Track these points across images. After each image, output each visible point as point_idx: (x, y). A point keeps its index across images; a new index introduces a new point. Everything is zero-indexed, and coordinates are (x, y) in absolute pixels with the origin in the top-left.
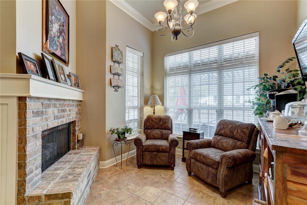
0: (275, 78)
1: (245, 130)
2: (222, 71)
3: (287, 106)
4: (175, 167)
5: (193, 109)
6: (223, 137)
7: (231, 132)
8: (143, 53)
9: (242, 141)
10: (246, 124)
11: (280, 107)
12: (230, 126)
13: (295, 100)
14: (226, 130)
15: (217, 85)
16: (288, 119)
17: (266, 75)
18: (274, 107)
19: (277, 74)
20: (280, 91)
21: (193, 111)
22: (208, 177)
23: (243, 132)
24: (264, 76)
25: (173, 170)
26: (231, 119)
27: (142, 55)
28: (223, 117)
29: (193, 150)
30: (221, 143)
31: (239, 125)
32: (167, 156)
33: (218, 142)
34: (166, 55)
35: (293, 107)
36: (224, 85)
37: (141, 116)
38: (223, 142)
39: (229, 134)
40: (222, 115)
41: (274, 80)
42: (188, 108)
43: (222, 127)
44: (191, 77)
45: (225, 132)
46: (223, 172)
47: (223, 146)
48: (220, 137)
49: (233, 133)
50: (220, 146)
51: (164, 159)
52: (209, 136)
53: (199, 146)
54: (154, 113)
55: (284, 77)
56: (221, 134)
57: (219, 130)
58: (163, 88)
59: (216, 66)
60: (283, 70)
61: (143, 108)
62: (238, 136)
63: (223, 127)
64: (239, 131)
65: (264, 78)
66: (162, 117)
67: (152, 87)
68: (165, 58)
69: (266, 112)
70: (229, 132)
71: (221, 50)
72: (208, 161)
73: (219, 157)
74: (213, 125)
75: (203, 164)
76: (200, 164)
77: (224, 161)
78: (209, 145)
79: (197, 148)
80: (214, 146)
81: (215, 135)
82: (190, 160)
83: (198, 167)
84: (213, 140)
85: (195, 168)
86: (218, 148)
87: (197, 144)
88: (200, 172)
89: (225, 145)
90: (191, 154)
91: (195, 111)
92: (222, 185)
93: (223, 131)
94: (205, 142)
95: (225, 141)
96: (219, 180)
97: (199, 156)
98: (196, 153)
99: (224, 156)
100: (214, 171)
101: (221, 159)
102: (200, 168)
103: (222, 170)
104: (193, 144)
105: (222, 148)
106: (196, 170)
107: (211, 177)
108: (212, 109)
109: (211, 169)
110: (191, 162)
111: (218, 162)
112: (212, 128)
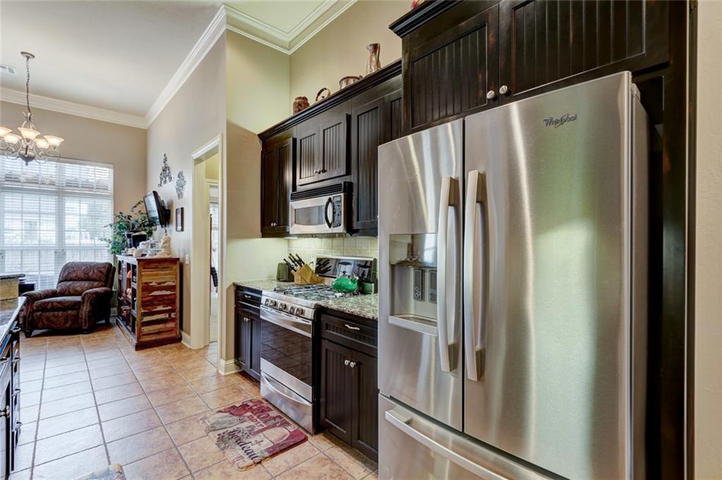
0: (129, 217)
1: (102, 270)
3: (141, 243)
5: (5, 250)
6: (74, 282)
7: (85, 274)
9: (99, 280)
10: (101, 264)
11: (136, 245)
12: (83, 268)
13: (145, 240)
14: (78, 273)
16: (141, 251)
17: (121, 213)
18: (130, 245)
19: (131, 214)
20: (135, 232)
21: (4, 253)
23: (101, 272)
24: (119, 214)
28: (66, 260)
29: (36, 302)
30: (72, 288)
31: (95, 266)
35: (144, 244)
39: (82, 276)
40: (65, 258)
41: (129, 219)
45: (76, 276)
46: (87, 309)
47: (76, 291)
48: (71, 282)
49: (88, 274)
50: (72, 292)
52: (54, 286)
55: (136, 218)
56: (71, 278)
60: (136, 210)
62: (95, 277)
63: (74, 271)
64: (96, 272)
65: (118, 215)
69: (123, 249)
70: (83, 274)
71: (62, 170)
72: (66, 305)
73: (78, 298)
74: (49, 272)
75: (58, 311)
76: (52, 313)
77: (86, 298)
78: (54, 294)
79: (41, 299)
80: (62, 294)
81: (60, 282)
82: (32, 315)
83: (48, 318)
84: (59, 288)
85: (42, 322)
86: (70, 294)
87: (40, 294)
88: (52, 322)
89: (79, 289)
90: (32, 307)
91: (10, 254)
92: (85, 322)
93: (73, 275)
94: (48, 291)
95: (78, 285)
96: (82, 319)
97: (50, 305)
98: (45, 303)
99: (87, 294)
100: (74, 312)
101: (83, 298)
102: (52, 318)
103: (85, 308)
104: (34, 294)
105: (77, 293)
106: (46, 322)
107: (71, 320)
108: (48, 249)
109: (69, 312)
110: (33, 317)
111: (79, 302)
112: (46, 277)
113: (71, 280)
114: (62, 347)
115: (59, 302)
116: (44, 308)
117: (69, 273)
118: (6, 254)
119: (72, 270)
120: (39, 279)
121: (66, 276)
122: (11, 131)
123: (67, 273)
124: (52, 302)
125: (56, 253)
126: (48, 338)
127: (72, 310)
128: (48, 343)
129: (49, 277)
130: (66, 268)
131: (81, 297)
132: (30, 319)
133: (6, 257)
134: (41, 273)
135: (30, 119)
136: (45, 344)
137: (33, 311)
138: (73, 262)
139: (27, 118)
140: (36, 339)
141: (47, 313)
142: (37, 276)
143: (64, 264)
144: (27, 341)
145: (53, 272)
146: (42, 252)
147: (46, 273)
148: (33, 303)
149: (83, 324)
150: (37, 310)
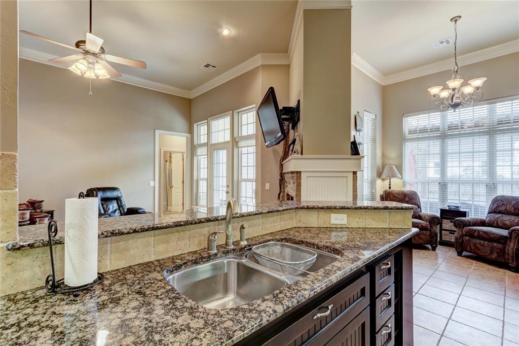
2: (495, 136)
4: (437, 248)
5: (447, 183)
6: (503, 215)
7: (515, 209)
8: (376, 115)
12: (513, 203)
14: (508, 206)
15: (486, 153)
21: (447, 185)
22: (491, 253)
25: (435, 250)
26: (510, 195)
27: (374, 117)
28: (497, 193)
29: (465, 228)
30: (501, 221)
32: (428, 234)
33: (496, 220)
34: (405, 115)
36: (497, 153)
37: (372, 191)
38: (504, 220)
39: (512, 211)
40: (495, 191)
42: (440, 181)
44: (444, 143)
45: (506, 209)
46: (514, 246)
47: (505, 224)
48: (500, 215)
50: (500, 224)
51: (424, 237)
52: (483, 215)
53: (472, 224)
54: (390, 188)
56: (500, 211)
57: (497, 207)
58: (401, 156)
59: (486, 130)
61: (375, 181)
63: (503, 204)
66: (406, 192)
67: (384, 156)
68: (404, 119)
70: (513, 208)
71: (493, 111)
72: (492, 236)
73: (505, 233)
74: (481, 203)
75: (484, 241)
76: (478, 241)
77: (514, 235)
78: (483, 223)
79: (470, 225)
80: (490, 225)
81: (489, 213)
82: (462, 239)
83: (475, 244)
84: (488, 219)
85: (470, 246)
86: (498, 227)
87: (469, 221)
88: (479, 249)
89: (508, 223)
90: (462, 232)
91: (451, 186)
92: (513, 259)
93: (502, 208)
94: (477, 220)
95: (507, 219)
96: (508, 254)
97: (477, 233)
98: (472, 230)
99: (514, 230)
100: (500, 246)
101: (510, 234)
102: (478, 246)
103: (512, 245)
104: (464, 221)
105: (504, 227)
106: (473, 248)
107: (497, 253)
108: (479, 183)
109: (495, 244)
110: (463, 240)
111: (506, 237)
112: (478, 207)
113: (500, 212)
114: (483, 278)
115: (485, 233)
116: (471, 234)
117: (498, 206)
118: (449, 186)
119: (501, 203)
120: (473, 208)
121: (495, 208)
122: (442, 87)
123: (496, 205)
124: (479, 231)
125: (487, 186)
126: (475, 262)
127: (498, 243)
128: (473, 267)
129: (481, 207)
130: (496, 200)
131: (507, 231)
132: (461, 241)
133: (449, 188)
134: (475, 203)
135: (457, 72)
136: (470, 268)
137: (463, 236)
138: (503, 196)
139: (454, 72)
140: (465, 259)
141: (475, 240)
142: (471, 204)
143: (494, 197)
144: (457, 259)
145: (485, 203)
146: (474, 184)
147: (478, 203)
148: (463, 228)
149: (510, 261)
150: (466, 235)
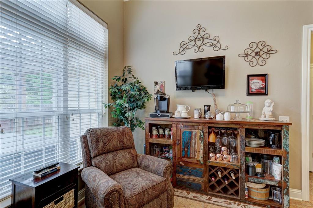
12: (116, 135)
14: (114, 141)
30: (119, 163)
33: (114, 164)
38: (120, 160)
43: (106, 139)
45: (114, 145)
47: (122, 165)
50: (119, 167)
63: (109, 140)
84: (103, 165)
93: (110, 146)
117: (104, 144)
121: (103, 148)
130: (98, 137)
